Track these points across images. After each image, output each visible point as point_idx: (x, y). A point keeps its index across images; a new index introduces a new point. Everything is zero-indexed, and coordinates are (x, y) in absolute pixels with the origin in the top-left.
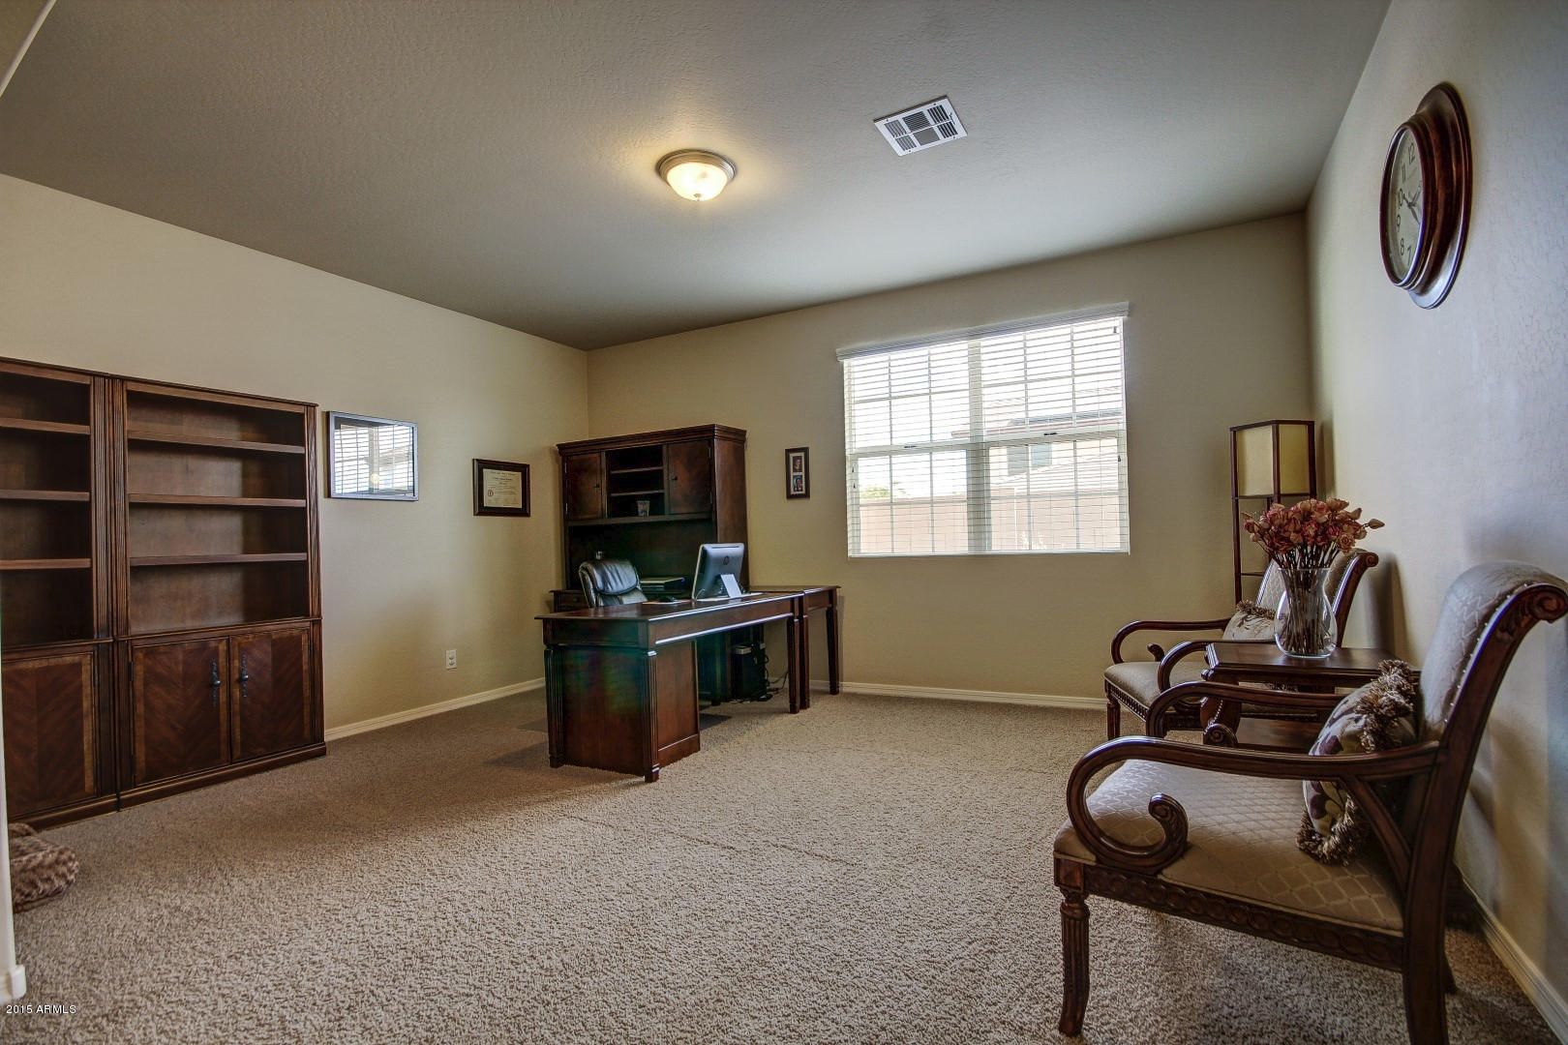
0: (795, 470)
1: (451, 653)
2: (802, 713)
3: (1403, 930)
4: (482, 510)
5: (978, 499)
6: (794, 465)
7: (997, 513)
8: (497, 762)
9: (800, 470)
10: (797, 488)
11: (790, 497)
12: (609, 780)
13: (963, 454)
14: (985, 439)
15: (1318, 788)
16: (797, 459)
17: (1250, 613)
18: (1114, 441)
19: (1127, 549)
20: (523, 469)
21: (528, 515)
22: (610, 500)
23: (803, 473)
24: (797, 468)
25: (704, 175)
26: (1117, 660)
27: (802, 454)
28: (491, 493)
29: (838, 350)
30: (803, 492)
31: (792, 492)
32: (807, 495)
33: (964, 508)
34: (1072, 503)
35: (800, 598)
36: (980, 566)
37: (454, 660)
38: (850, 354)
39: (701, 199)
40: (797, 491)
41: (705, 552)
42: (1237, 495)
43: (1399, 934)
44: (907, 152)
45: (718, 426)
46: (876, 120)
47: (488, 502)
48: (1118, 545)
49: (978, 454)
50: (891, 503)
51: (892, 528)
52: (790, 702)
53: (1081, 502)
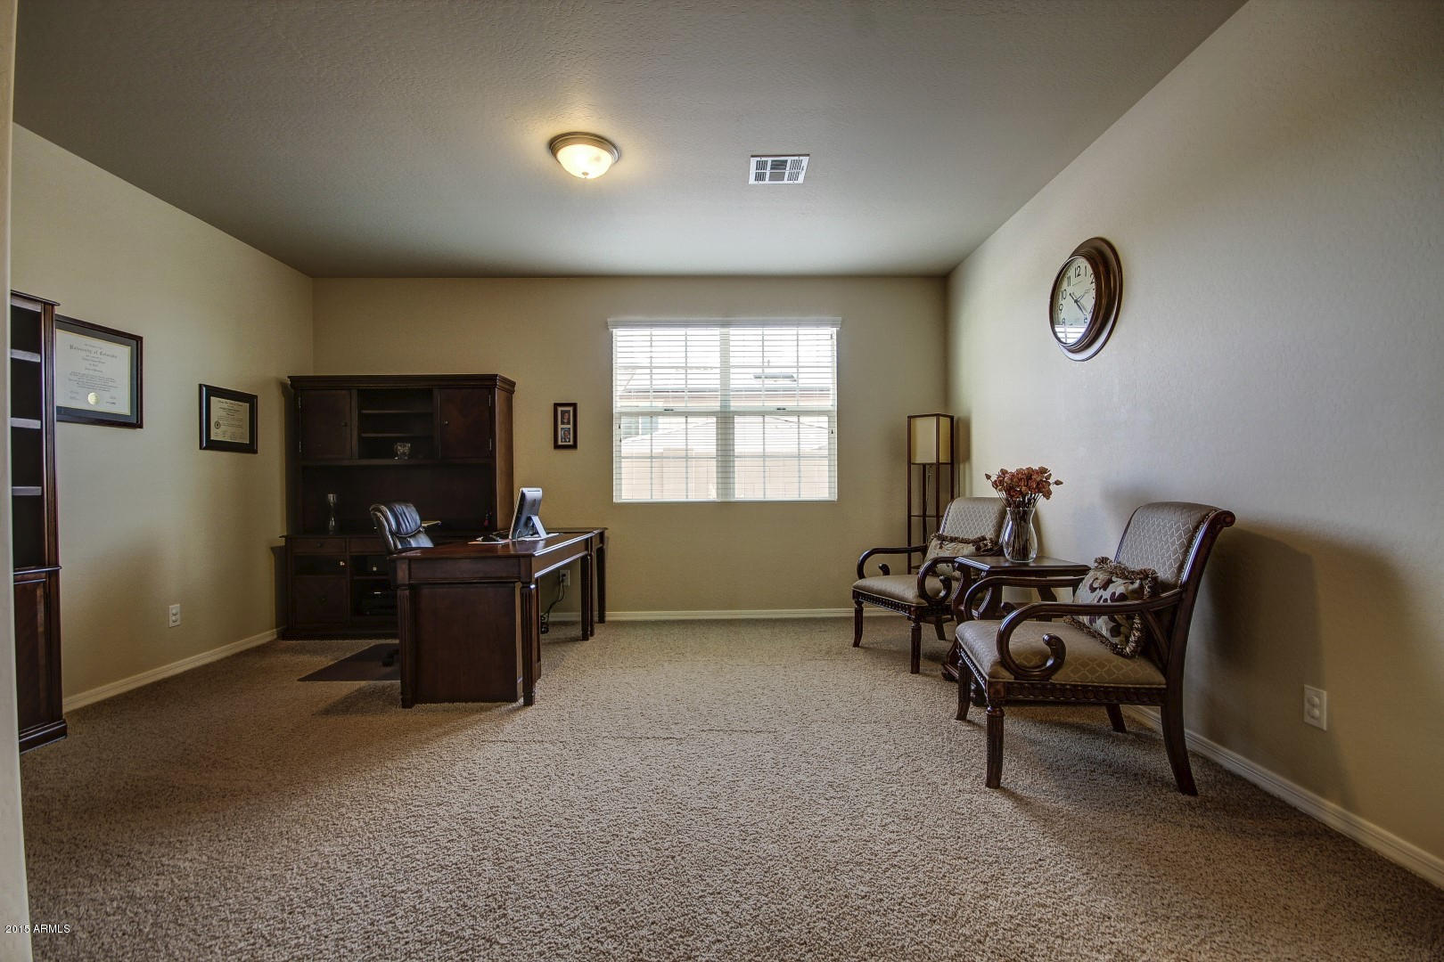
0: (563, 423)
1: (175, 608)
2: (591, 640)
3: (1166, 684)
4: (210, 445)
5: (726, 455)
6: (562, 418)
7: (740, 470)
8: (327, 712)
9: (569, 423)
10: (564, 439)
11: (557, 447)
12: (482, 710)
13: (714, 419)
14: (732, 409)
15: (1112, 619)
16: (565, 412)
17: (944, 540)
18: (826, 419)
19: (835, 497)
20: (250, 400)
21: (255, 452)
22: (361, 439)
23: (571, 426)
24: (566, 421)
25: (598, 159)
26: (861, 575)
27: (571, 409)
28: (218, 425)
29: (609, 320)
30: (571, 443)
31: (560, 443)
32: (574, 446)
33: (714, 463)
34: (796, 463)
35: (591, 537)
36: (726, 511)
37: (178, 616)
38: (617, 325)
39: (588, 177)
40: (565, 443)
41: (523, 495)
42: (910, 463)
43: (1164, 686)
44: (757, 182)
45: (500, 376)
46: (752, 156)
47: (216, 435)
48: (827, 495)
49: (725, 420)
50: (652, 457)
51: (651, 478)
52: (583, 630)
53: (802, 462)
